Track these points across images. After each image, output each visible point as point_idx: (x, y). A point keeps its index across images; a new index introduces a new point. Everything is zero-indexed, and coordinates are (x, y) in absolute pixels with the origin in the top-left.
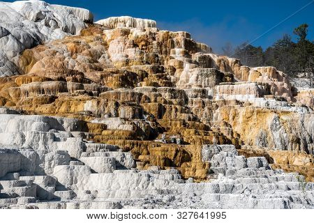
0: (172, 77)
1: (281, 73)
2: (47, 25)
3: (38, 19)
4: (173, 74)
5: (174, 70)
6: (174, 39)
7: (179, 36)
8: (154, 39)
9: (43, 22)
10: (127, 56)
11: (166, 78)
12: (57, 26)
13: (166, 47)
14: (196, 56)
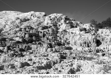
0: (59, 27)
1: (93, 25)
2: (34, 17)
3: (31, 16)
4: (59, 26)
5: (60, 25)
6: (62, 18)
7: (64, 17)
8: (56, 18)
9: (33, 16)
10: (48, 22)
11: (57, 27)
12: (36, 17)
13: (59, 20)
14: (67, 22)
